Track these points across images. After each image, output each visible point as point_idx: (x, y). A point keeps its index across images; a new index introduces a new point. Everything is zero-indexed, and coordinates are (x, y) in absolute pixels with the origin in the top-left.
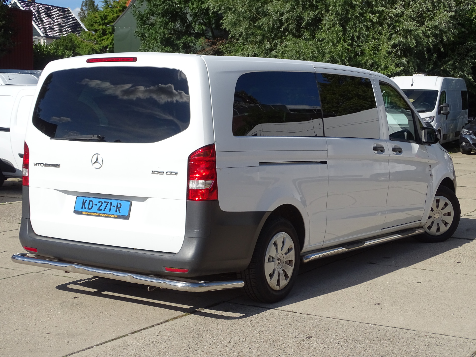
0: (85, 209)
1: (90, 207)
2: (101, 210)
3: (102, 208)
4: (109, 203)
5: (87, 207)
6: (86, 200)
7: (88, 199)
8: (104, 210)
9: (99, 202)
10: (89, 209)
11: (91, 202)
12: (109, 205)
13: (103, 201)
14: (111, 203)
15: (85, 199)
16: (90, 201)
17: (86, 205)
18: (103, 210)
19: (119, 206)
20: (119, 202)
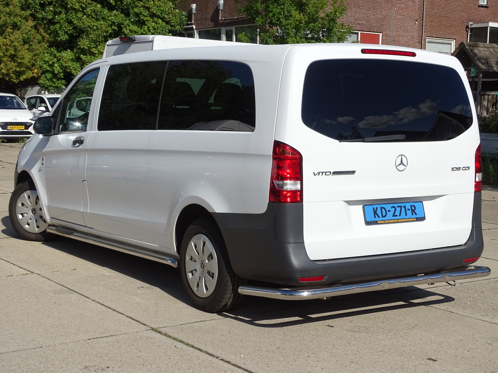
0: (379, 217)
1: (384, 215)
2: (397, 216)
3: (397, 213)
4: (403, 207)
5: (380, 215)
6: (377, 208)
7: (379, 207)
8: (400, 215)
9: (392, 207)
10: (383, 217)
11: (383, 209)
12: (403, 209)
13: (396, 205)
14: (405, 207)
15: (375, 207)
16: (381, 208)
17: (379, 212)
18: (398, 215)
19: (413, 208)
20: (412, 204)
